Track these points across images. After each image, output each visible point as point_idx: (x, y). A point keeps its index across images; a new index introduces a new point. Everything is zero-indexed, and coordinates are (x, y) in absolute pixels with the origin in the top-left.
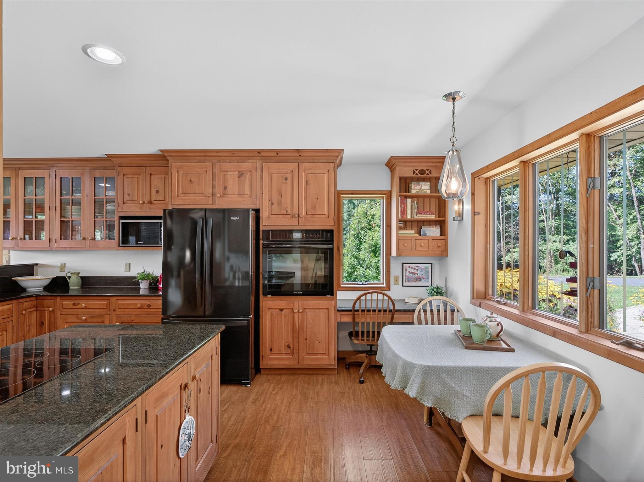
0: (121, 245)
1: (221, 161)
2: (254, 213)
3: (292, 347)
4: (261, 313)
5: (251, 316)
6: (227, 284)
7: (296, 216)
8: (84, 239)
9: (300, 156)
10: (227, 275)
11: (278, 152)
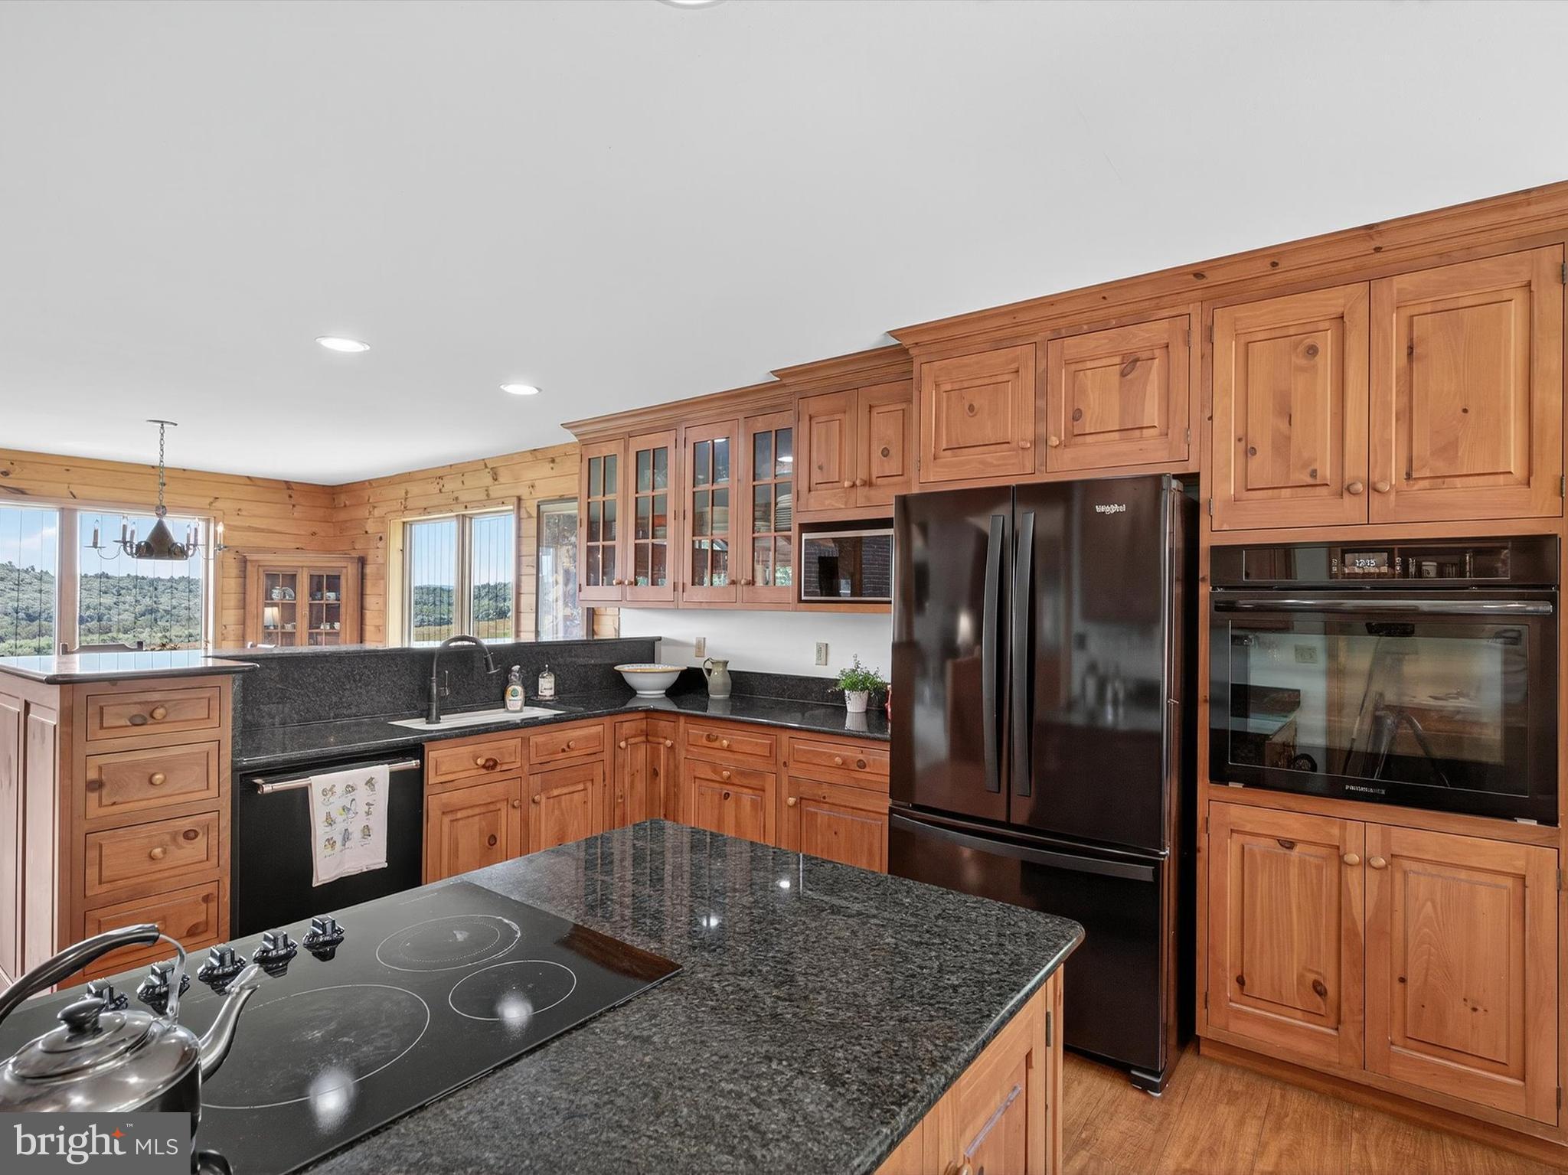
0: (803, 598)
1: (1064, 333)
2: (1181, 484)
3: (1331, 988)
4: (1202, 841)
5: (1168, 852)
6: (1078, 719)
7: (1359, 487)
8: (733, 583)
9: (1378, 250)
10: (1076, 687)
11: (1273, 257)
